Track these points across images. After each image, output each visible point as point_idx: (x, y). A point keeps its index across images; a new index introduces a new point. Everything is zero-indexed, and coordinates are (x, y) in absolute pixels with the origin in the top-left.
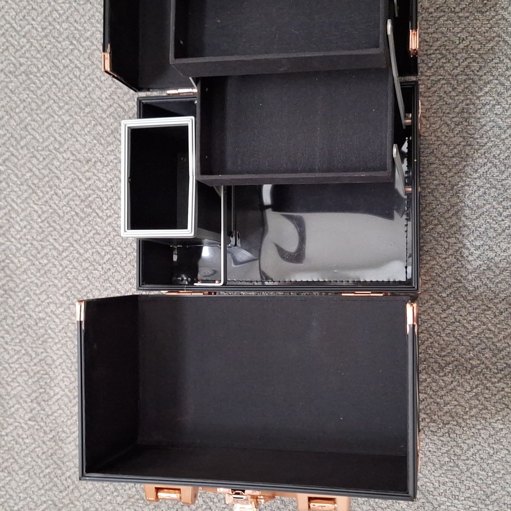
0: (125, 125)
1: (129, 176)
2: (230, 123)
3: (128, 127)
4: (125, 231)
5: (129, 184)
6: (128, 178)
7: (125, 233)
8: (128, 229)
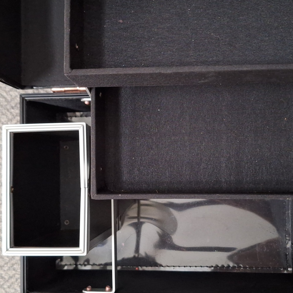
0: (7, 130)
1: (11, 185)
2: (125, 130)
3: (10, 132)
4: (7, 250)
5: (12, 194)
6: (11, 188)
7: (7, 252)
8: (11, 247)
